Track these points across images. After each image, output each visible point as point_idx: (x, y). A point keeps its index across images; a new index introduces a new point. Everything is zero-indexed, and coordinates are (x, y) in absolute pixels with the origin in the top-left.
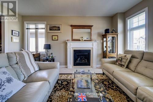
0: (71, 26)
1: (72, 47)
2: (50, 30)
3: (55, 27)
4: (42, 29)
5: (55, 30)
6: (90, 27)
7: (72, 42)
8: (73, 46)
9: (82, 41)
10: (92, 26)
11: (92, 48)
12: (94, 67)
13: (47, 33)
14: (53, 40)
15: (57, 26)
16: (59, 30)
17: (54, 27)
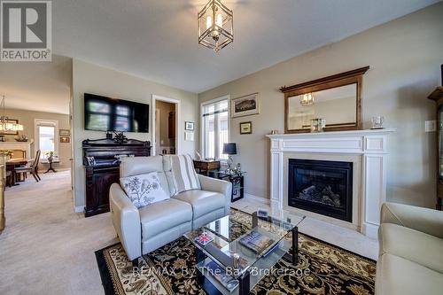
0: (283, 90)
1: (282, 149)
2: (237, 111)
3: (245, 102)
4: (224, 111)
5: (246, 109)
6: (354, 76)
7: (284, 138)
8: (286, 148)
9: (316, 131)
10: (364, 70)
11: (362, 155)
12: (368, 233)
13: (231, 118)
14: (242, 134)
15: (249, 98)
16: (254, 107)
17: (242, 103)
